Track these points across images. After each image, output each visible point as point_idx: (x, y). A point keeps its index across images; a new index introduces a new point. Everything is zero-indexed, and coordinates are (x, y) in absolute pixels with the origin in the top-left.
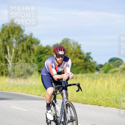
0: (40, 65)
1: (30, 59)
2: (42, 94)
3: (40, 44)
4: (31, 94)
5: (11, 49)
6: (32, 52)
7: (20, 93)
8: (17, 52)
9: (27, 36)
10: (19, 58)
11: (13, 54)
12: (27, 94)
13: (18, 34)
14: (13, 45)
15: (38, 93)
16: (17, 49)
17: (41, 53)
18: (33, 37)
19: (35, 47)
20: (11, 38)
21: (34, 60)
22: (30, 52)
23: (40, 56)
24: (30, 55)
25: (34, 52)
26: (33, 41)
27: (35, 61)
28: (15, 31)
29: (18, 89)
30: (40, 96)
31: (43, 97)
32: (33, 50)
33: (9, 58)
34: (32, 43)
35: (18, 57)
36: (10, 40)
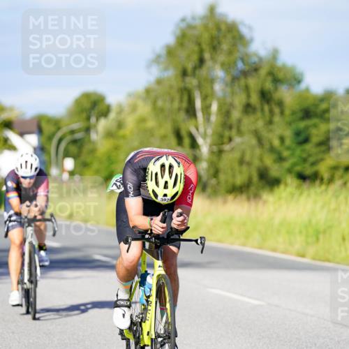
0: (304, 155)
1: (270, 135)
2: (311, 251)
3: (303, 86)
4: (274, 250)
5: (208, 102)
6: (277, 110)
7: (237, 247)
8: (226, 112)
9: (261, 59)
10: (234, 132)
11: (213, 118)
12: (260, 248)
13: (230, 53)
14: (212, 88)
15: (297, 246)
16: (229, 100)
17: (307, 114)
18: (280, 63)
19: (286, 95)
20: (209, 63)
21: (282, 139)
22: (271, 112)
23: (302, 125)
24: (271, 122)
25: (282, 113)
26: (281, 76)
27: (288, 142)
28: (219, 43)
29: (231, 233)
30: (303, 256)
31: (314, 259)
32: (280, 104)
33: (201, 129)
34: (277, 81)
35: (230, 128)
36: (203, 72)
